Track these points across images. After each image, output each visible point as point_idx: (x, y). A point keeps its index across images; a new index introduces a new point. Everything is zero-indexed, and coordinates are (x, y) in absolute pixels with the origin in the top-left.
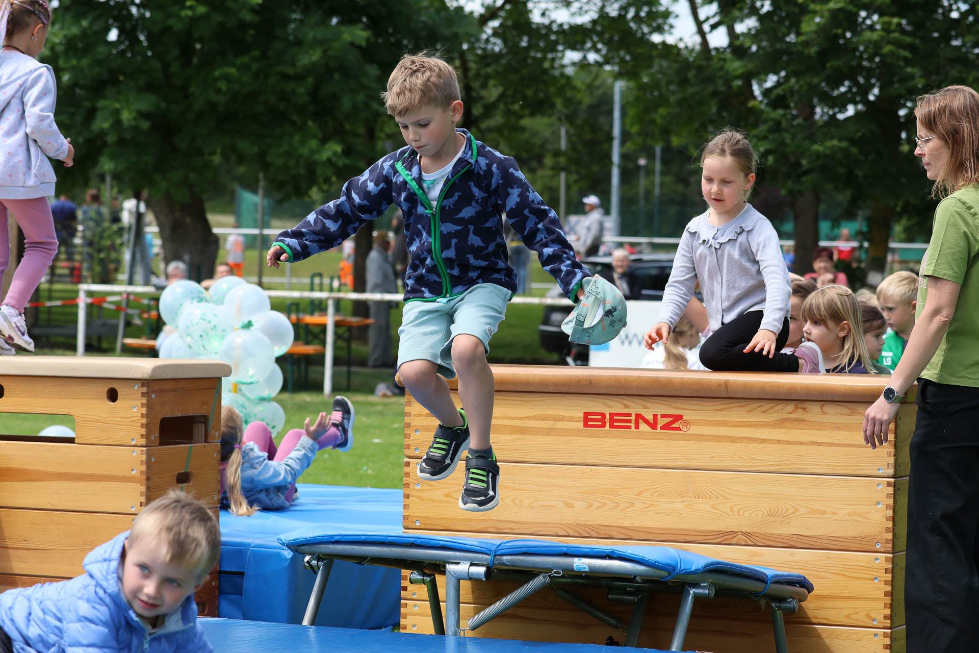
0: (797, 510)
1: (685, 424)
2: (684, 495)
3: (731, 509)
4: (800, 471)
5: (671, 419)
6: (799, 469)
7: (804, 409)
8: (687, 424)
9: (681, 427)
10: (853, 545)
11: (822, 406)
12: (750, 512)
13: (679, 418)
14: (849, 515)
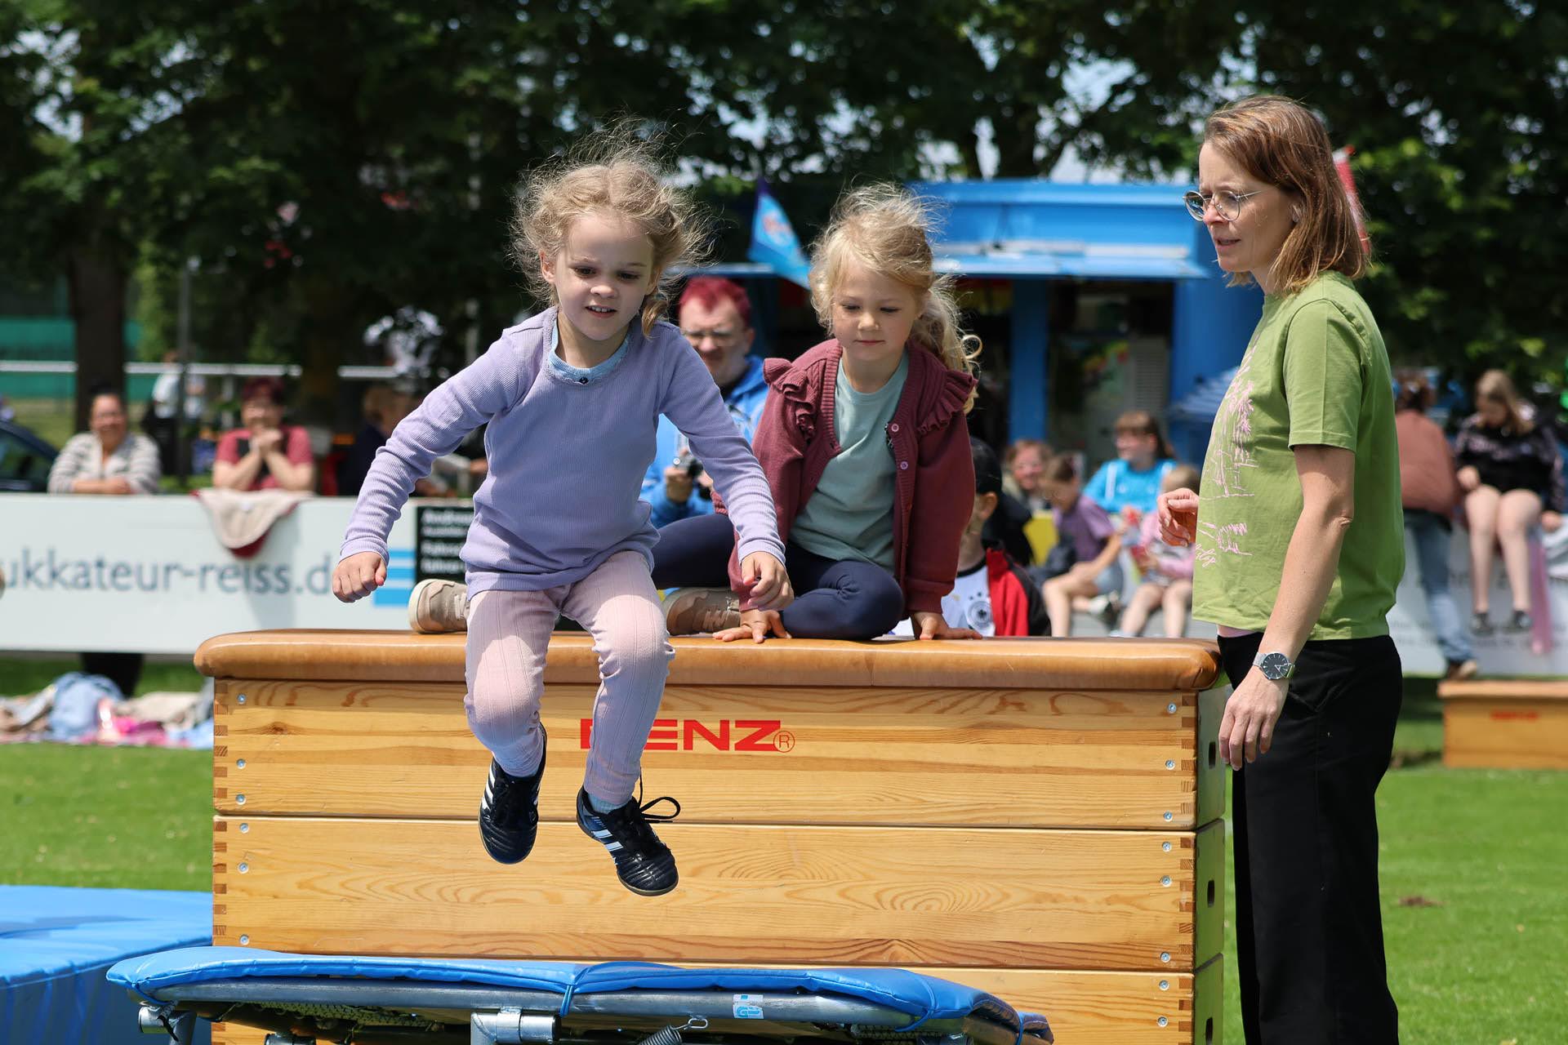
0: (1007, 896)
1: (785, 739)
2: (784, 872)
3: (878, 897)
4: (1012, 823)
5: (756, 729)
6: (1009, 817)
7: (1020, 706)
8: (789, 737)
9: (777, 744)
10: (1118, 958)
11: (1052, 701)
12: (914, 902)
13: (771, 726)
14: (1108, 901)
